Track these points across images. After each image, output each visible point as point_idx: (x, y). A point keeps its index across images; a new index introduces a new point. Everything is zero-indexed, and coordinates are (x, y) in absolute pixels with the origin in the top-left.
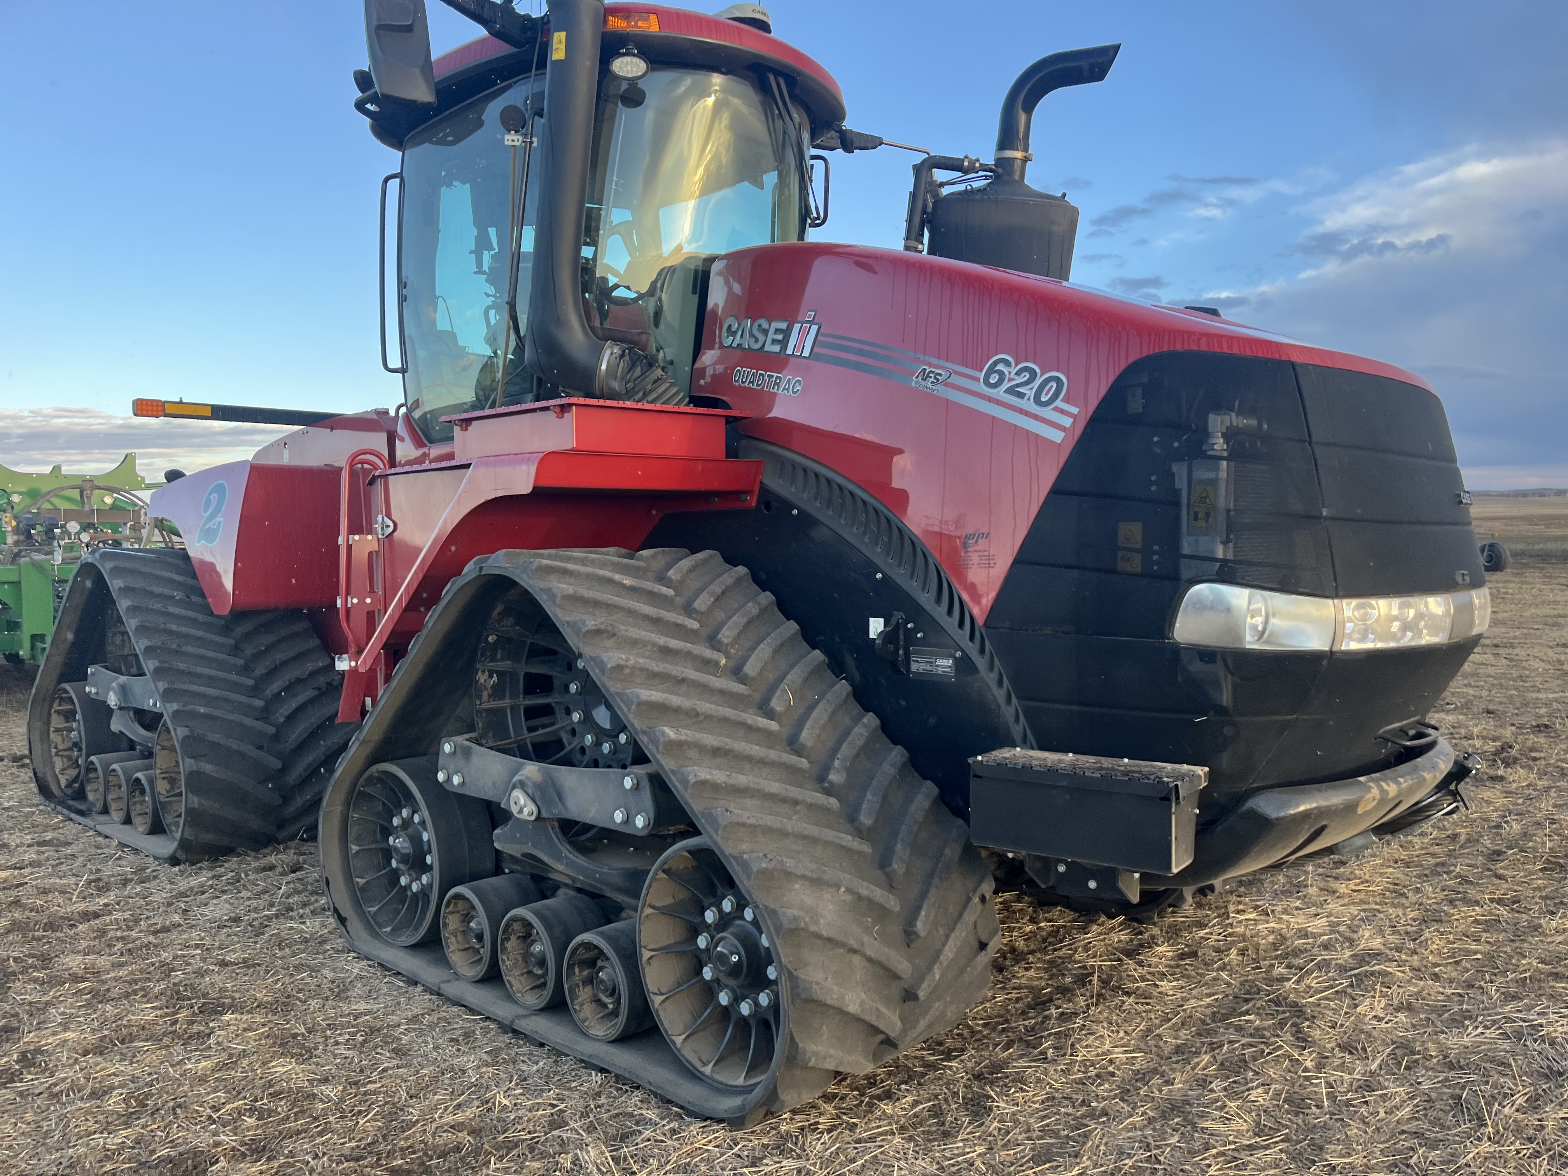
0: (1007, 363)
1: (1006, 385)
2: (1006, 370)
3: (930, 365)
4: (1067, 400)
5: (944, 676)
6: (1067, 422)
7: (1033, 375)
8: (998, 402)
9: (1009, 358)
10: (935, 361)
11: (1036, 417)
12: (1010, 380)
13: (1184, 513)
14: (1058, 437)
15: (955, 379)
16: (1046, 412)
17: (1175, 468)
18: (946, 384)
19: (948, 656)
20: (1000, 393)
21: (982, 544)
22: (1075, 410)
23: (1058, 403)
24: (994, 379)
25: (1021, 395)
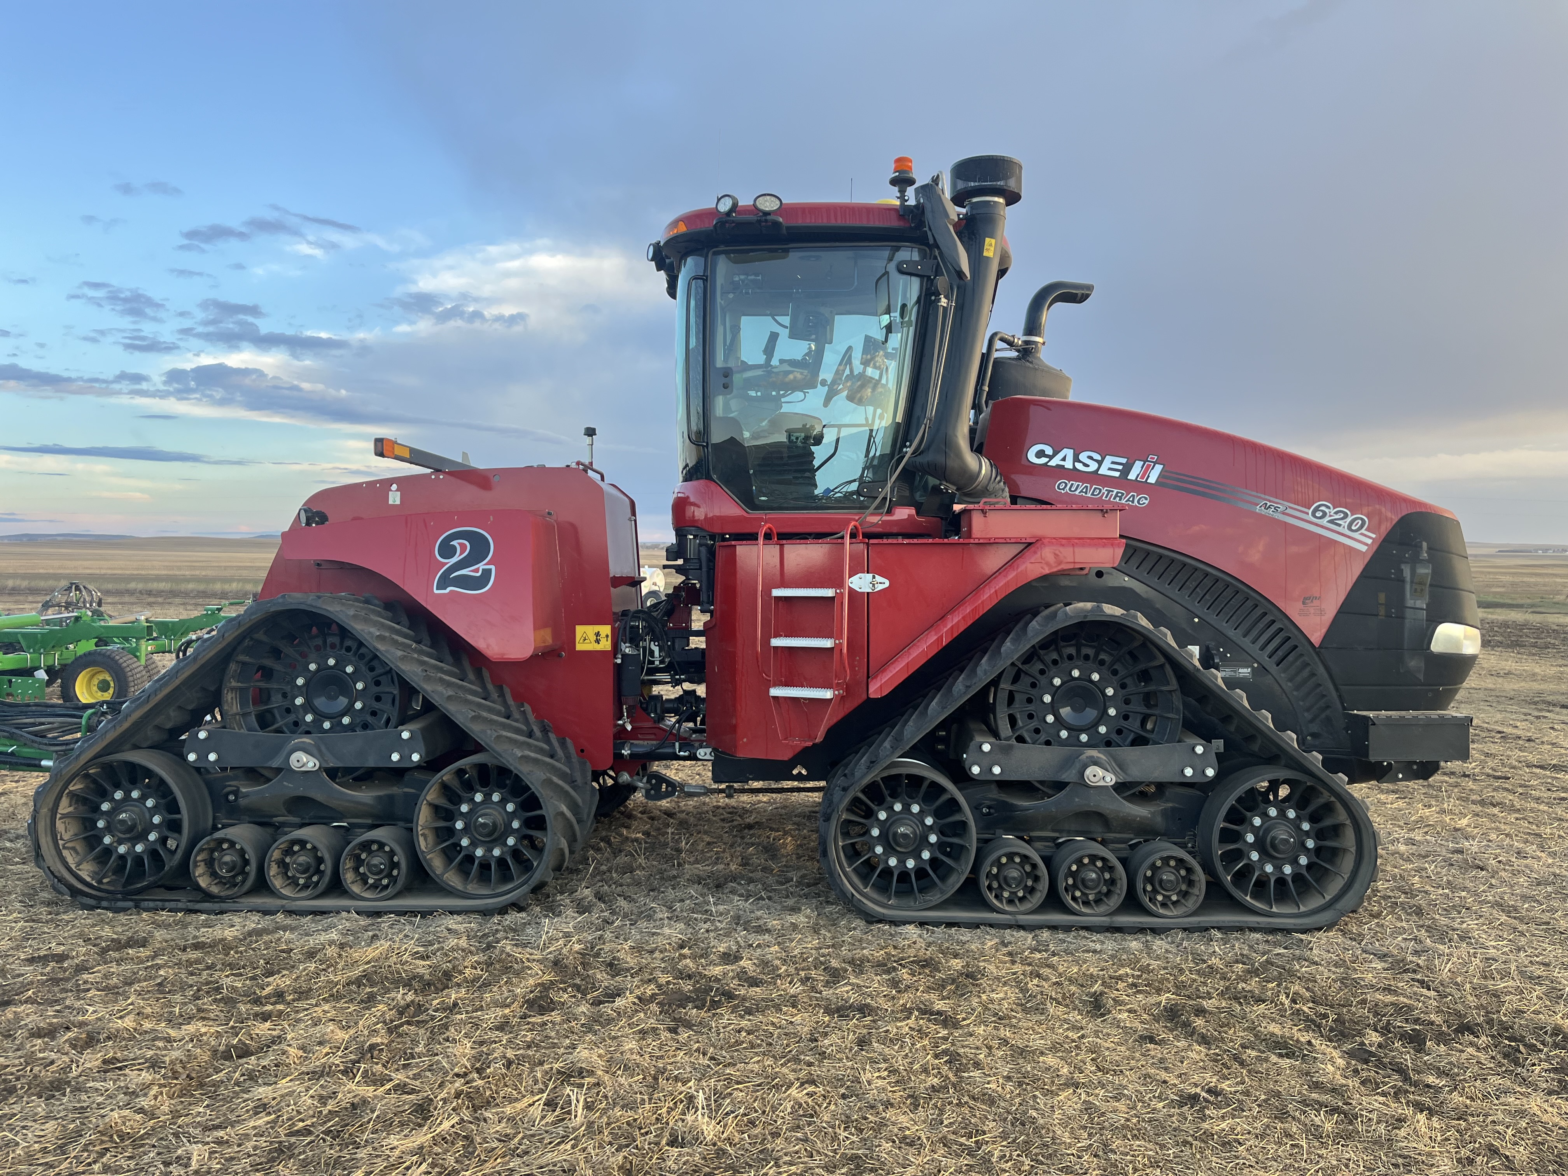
0: (1328, 507)
1: (1327, 518)
2: (1327, 510)
3: (1270, 501)
4: (1368, 530)
5: (1244, 678)
6: (1369, 541)
7: (1346, 515)
8: (1322, 527)
9: (1329, 504)
10: (1272, 499)
11: (1349, 537)
12: (1330, 516)
13: (1408, 587)
14: (1364, 548)
15: (1289, 511)
16: (1356, 535)
17: (1403, 566)
18: (1284, 513)
19: (1247, 667)
20: (1324, 522)
21: (1316, 603)
22: (1374, 536)
23: (1363, 531)
24: (1319, 514)
25: (1339, 525)
